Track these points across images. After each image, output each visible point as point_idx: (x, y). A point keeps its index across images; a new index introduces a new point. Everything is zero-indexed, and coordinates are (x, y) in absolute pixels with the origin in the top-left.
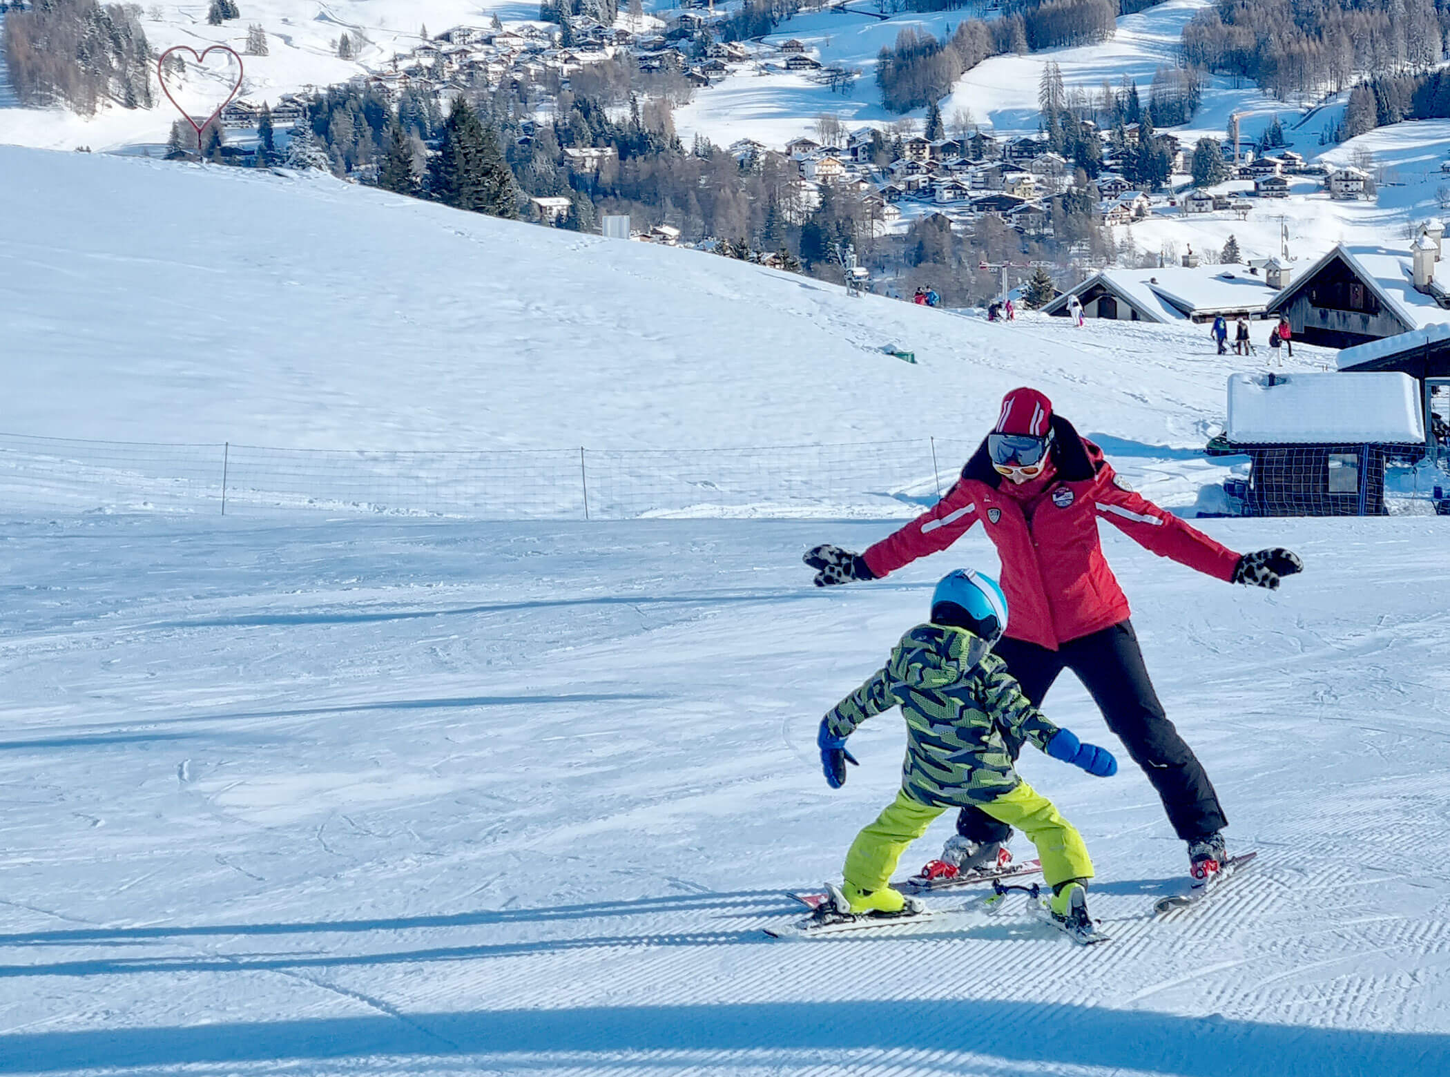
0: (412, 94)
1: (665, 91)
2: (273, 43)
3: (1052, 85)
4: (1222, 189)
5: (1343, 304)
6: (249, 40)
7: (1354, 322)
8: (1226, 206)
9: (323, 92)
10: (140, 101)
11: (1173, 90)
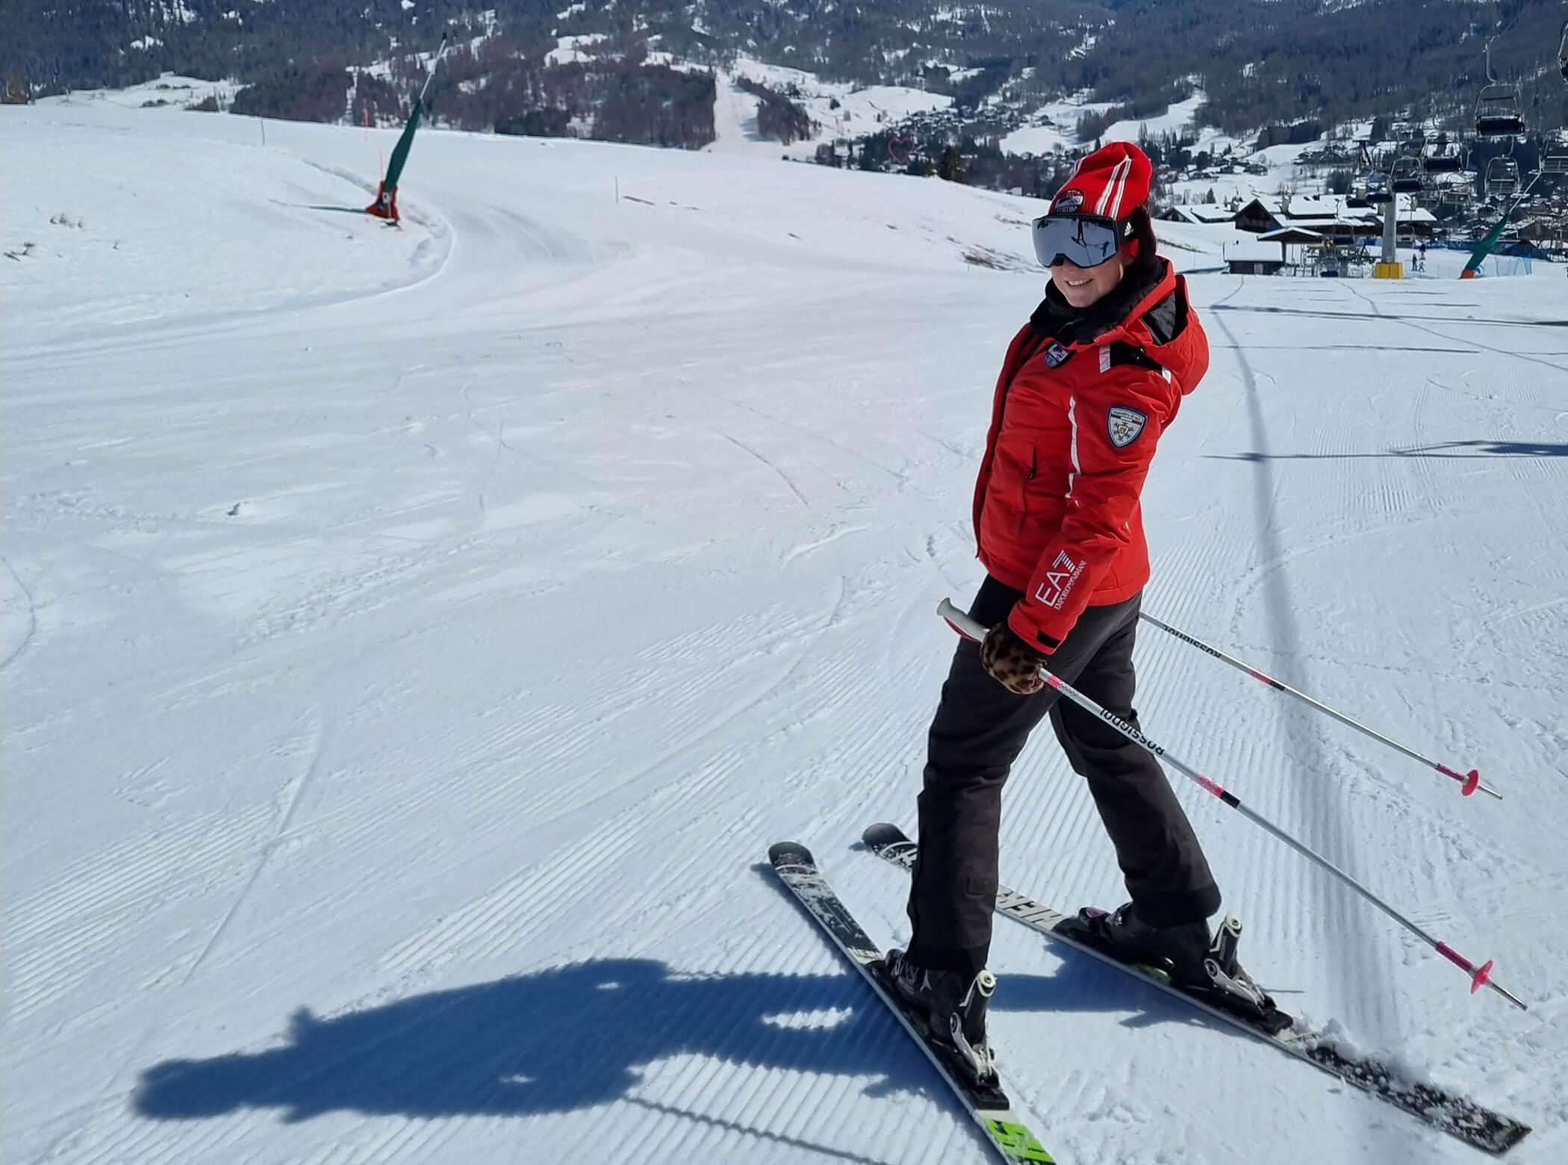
0: (903, 136)
1: (996, 134)
2: (853, 117)
3: (1143, 131)
4: (1208, 170)
5: (1257, 218)
6: (845, 116)
7: (1261, 223)
8: (1210, 177)
9: (871, 135)
10: (806, 137)
11: (1189, 134)
